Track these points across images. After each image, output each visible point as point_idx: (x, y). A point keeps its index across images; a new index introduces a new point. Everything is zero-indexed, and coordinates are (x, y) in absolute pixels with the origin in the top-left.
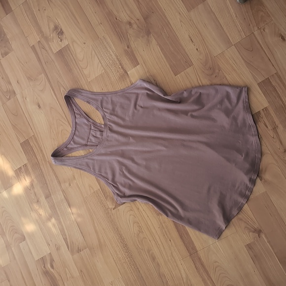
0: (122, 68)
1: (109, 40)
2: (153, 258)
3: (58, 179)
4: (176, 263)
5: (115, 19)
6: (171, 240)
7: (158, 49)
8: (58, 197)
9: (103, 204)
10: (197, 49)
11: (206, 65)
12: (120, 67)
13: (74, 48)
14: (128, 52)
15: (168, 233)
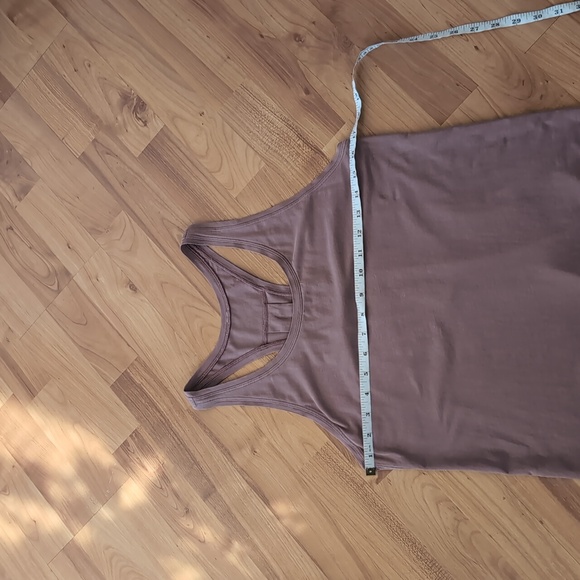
0: (306, 143)
1: (256, 88)
2: (511, 576)
3: (223, 446)
4: (571, 572)
5: (259, 38)
6: (545, 521)
8: (234, 487)
9: (347, 475)
10: (476, 47)
11: (508, 78)
12: (300, 142)
13: (179, 132)
14: (309, 103)
15: (531, 505)
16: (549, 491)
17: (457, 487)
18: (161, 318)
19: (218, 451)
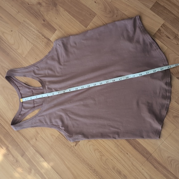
0: (45, 37)
1: (28, 21)
2: (119, 173)
3: (26, 139)
4: (138, 169)
5: (28, 5)
6: (128, 153)
7: (66, 13)
8: (30, 152)
9: (66, 144)
10: (95, 2)
11: (106, 11)
12: (43, 37)
13: (5, 37)
14: (45, 24)
15: (124, 149)
16: (129, 144)
17: (100, 145)
18: (4, 99)
19: (25, 141)
